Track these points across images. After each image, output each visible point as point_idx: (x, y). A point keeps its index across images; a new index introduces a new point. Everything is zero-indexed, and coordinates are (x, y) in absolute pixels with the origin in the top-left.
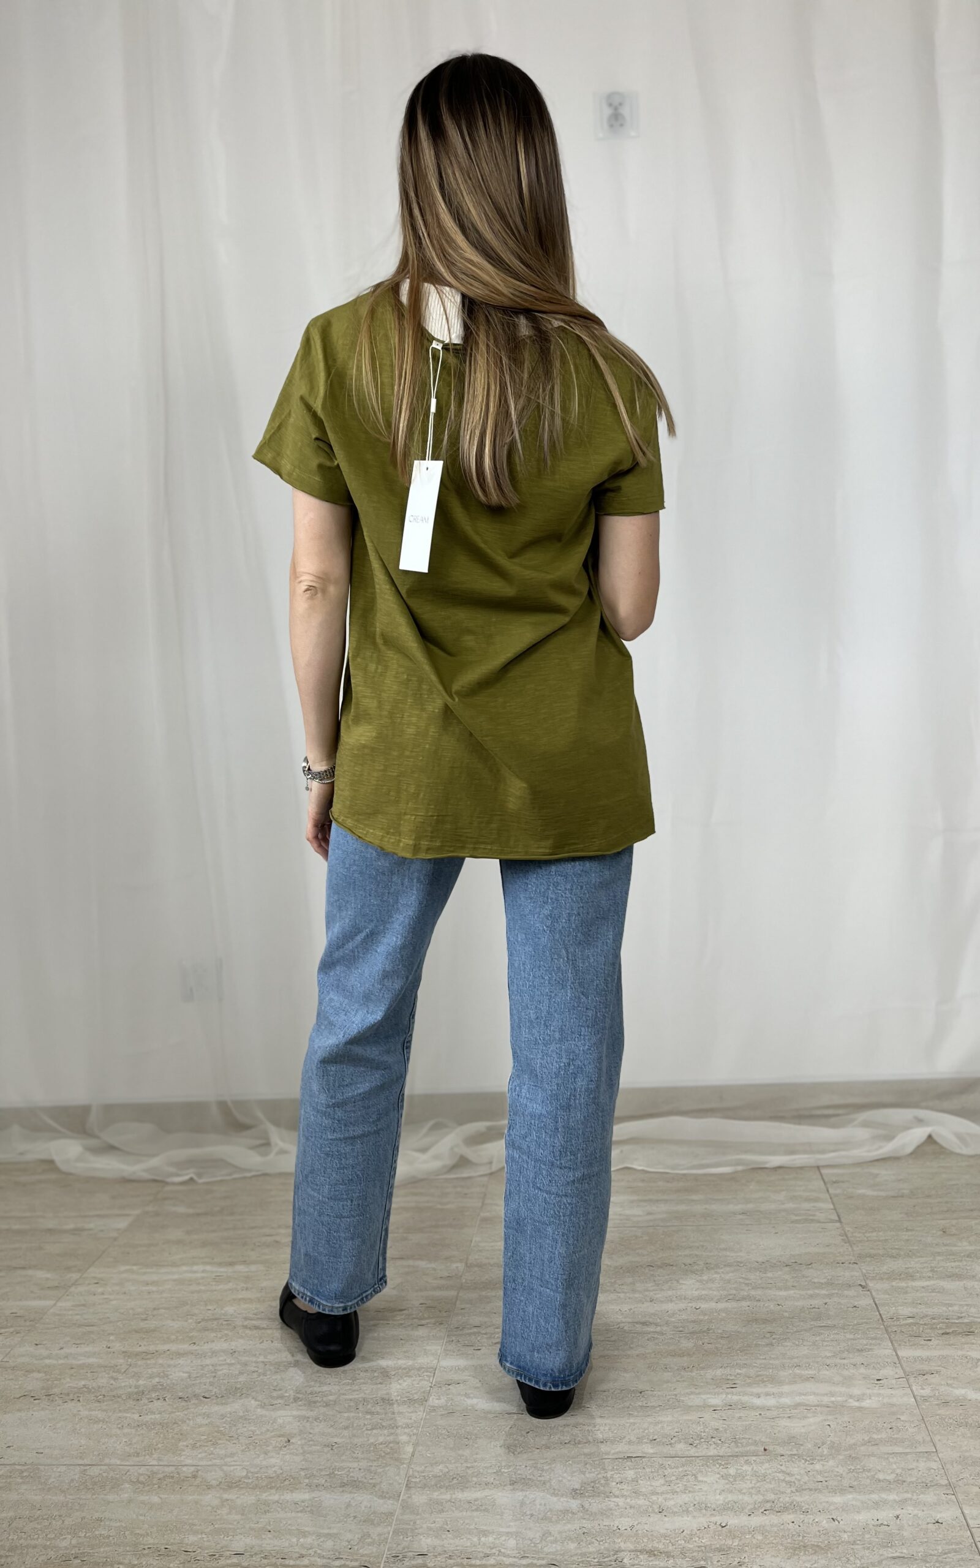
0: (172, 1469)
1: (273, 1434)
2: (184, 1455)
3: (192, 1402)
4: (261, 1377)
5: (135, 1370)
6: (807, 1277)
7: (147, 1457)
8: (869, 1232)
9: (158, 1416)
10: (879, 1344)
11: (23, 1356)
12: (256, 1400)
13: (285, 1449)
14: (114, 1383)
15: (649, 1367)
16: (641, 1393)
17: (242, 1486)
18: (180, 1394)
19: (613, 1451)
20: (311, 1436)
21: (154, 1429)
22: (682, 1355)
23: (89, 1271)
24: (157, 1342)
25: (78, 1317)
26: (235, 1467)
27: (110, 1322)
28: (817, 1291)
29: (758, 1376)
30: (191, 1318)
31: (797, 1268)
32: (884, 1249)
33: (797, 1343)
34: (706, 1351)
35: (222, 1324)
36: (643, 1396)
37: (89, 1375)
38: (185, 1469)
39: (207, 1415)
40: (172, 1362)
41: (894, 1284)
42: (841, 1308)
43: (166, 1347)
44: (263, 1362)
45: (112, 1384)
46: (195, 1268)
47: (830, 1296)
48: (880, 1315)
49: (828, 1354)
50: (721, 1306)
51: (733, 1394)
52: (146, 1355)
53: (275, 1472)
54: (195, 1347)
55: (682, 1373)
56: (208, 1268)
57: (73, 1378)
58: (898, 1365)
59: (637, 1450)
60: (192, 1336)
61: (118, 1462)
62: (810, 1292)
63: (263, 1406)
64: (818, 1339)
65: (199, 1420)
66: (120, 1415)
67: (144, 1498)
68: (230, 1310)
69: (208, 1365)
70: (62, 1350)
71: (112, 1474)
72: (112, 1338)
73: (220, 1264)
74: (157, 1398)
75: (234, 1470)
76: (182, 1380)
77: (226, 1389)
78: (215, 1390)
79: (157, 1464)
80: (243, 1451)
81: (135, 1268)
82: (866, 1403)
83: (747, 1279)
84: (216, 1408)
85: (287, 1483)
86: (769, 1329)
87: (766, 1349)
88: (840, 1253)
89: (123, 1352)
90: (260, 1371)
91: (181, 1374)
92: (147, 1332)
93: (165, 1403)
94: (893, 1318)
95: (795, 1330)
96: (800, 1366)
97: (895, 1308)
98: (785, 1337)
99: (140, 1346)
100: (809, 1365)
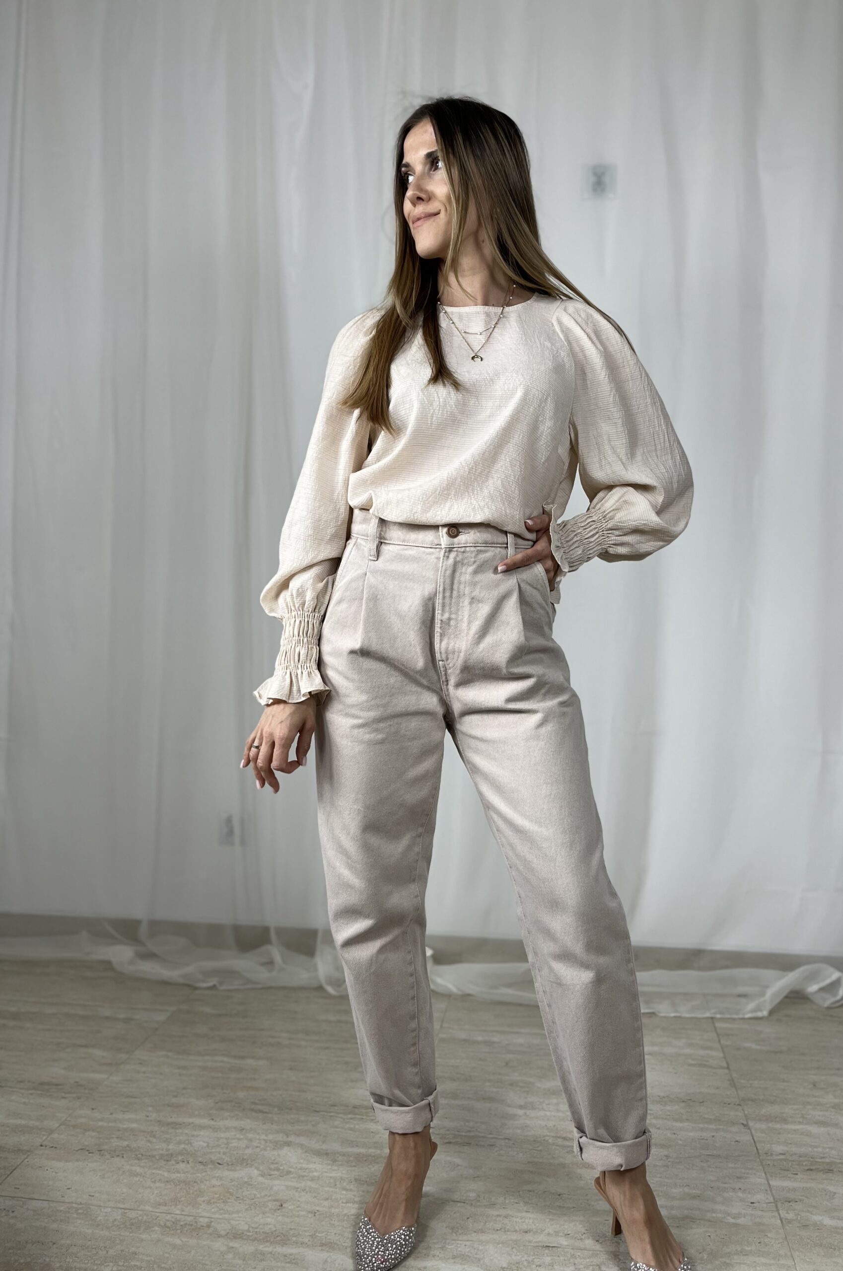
0: (192, 1218)
1: (270, 1198)
2: (202, 1208)
3: (209, 1167)
4: (263, 1152)
5: (165, 1136)
6: (699, 1113)
7: (173, 1207)
8: (752, 1080)
9: (183, 1175)
10: (755, 1174)
11: (82, 1117)
12: (258, 1169)
13: (279, 1211)
14: (150, 1145)
16: (559, 1195)
17: (244, 1237)
18: (200, 1159)
19: (534, 1240)
20: (299, 1203)
21: (179, 1185)
23: (135, 1053)
24: (184, 1115)
25: (126, 1090)
26: (239, 1222)
28: (706, 1126)
30: (209, 1100)
31: (691, 1104)
32: (764, 1095)
33: (688, 1166)
35: (234, 1106)
36: (561, 1198)
37: (131, 1137)
38: (201, 1219)
39: (220, 1178)
40: (195, 1133)
43: (191, 1120)
44: (264, 1140)
45: (148, 1146)
46: (216, 1058)
47: (717, 1130)
48: (757, 1150)
49: (712, 1178)
52: (175, 1125)
53: (270, 1229)
54: (212, 1123)
56: (226, 1059)
57: (120, 1138)
58: (769, 1192)
59: (553, 1241)
60: (211, 1113)
61: (151, 1209)
62: (701, 1126)
63: (262, 1175)
64: (704, 1165)
65: (214, 1182)
66: (154, 1171)
67: (168, 1239)
68: (241, 1095)
69: (221, 1138)
71: (145, 1218)
72: (150, 1109)
73: (234, 1057)
74: (182, 1160)
75: (239, 1224)
76: (202, 1148)
77: (235, 1159)
78: (226, 1159)
79: (180, 1213)
80: (246, 1210)
81: (169, 1053)
82: (741, 1221)
84: (226, 1173)
85: (278, 1238)
86: (666, 1153)
88: (726, 1095)
89: (159, 1121)
90: (262, 1147)
91: (201, 1143)
93: (188, 1166)
94: (767, 1154)
95: (687, 1155)
96: (689, 1186)
97: (769, 1145)
98: (678, 1161)
99: (171, 1117)
100: (697, 1186)
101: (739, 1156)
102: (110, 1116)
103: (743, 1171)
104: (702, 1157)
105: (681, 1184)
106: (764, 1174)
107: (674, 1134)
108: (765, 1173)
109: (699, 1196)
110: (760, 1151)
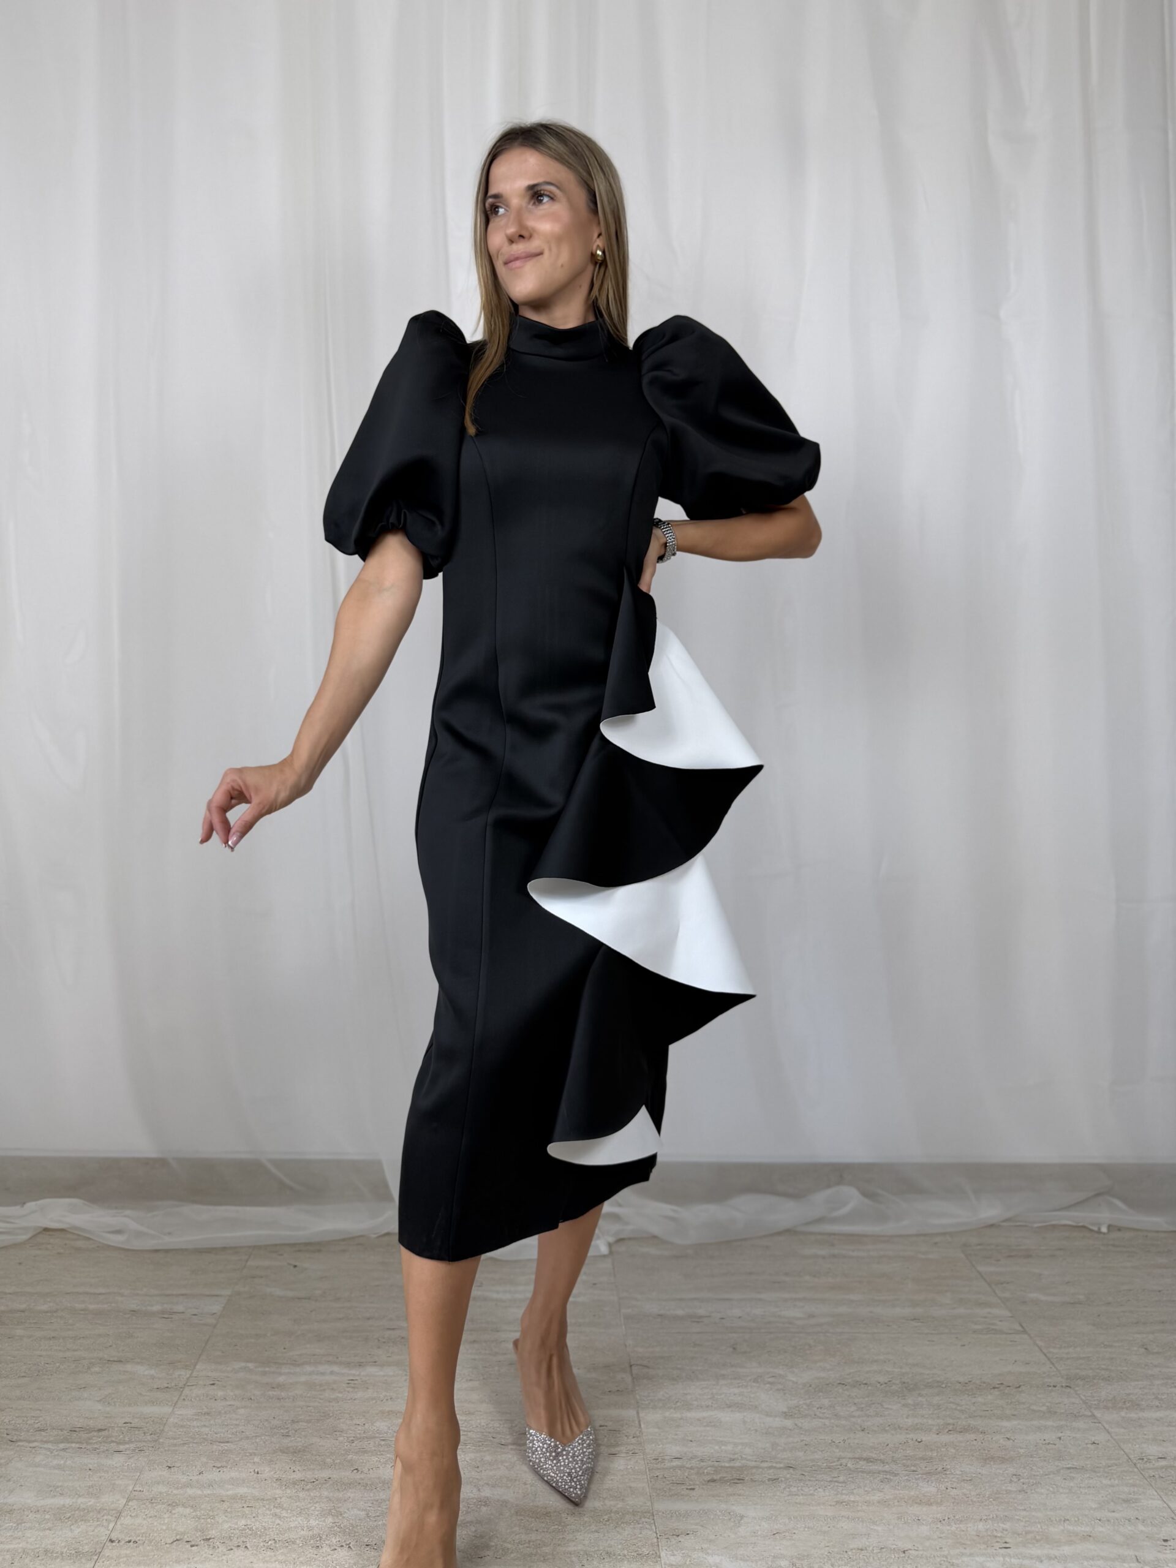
5: (298, 1504)
6: (1024, 1403)
8: (1065, 1347)
10: (1143, 1493)
11: (158, 1483)
15: (898, 1518)
16: (904, 1552)
22: (931, 1504)
24: (311, 1467)
25: (205, 1430)
27: (247, 1438)
28: (1041, 1422)
29: (1027, 1533)
30: (341, 1436)
31: (1006, 1391)
32: (1091, 1369)
34: (955, 1499)
35: (380, 1445)
36: (910, 1558)
37: (247, 1511)
41: (1123, 1414)
42: (1080, 1446)
43: (325, 1474)
49: (1094, 1506)
50: (945, 1438)
51: (1009, 1556)
54: (358, 1476)
55: (939, 1526)
60: (349, 1461)
64: (1072, 1484)
68: (382, 1425)
70: (200, 1476)
72: (256, 1459)
73: (348, 1364)
83: (958, 1405)
86: (1011, 1470)
87: (1020, 1497)
88: (1044, 1373)
92: (296, 1453)
94: (1143, 1459)
95: (1041, 1473)
96: (1068, 1520)
97: (1137, 1446)
98: (1035, 1482)
99: (294, 1471)
100: (1079, 1519)
101: (1109, 1467)
102: (200, 1477)
103: (1126, 1489)
104: (1062, 1471)
105: (1058, 1519)
106: (1156, 1493)
107: (1008, 1439)
108: (1156, 1491)
109: (1090, 1536)
110: (1132, 1457)
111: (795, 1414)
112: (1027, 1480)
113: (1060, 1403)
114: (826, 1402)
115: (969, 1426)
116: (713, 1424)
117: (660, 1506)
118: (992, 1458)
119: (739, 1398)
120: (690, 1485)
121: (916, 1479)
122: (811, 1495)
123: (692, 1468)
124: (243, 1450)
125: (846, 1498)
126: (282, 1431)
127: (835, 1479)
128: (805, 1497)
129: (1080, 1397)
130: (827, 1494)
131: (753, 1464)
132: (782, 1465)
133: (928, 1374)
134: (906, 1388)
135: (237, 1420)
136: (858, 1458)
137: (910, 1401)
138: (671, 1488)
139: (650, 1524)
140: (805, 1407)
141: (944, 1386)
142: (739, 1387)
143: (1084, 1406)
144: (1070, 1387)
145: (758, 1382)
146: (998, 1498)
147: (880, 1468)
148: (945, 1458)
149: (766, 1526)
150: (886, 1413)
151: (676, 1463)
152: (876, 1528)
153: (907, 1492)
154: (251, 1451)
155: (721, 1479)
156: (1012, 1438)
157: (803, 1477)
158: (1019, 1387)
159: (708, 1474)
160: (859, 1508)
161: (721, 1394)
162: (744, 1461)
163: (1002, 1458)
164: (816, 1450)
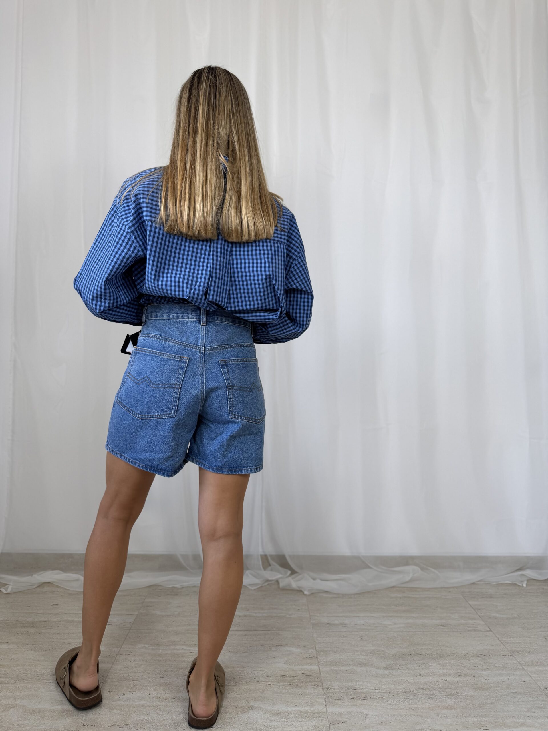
4: (237, 715)
6: (492, 663)
8: (509, 638)
14: (160, 717)
15: (437, 715)
22: (452, 709)
23: (123, 646)
25: (127, 675)
27: (145, 679)
28: (501, 672)
29: (496, 722)
31: (484, 658)
32: (521, 648)
33: (506, 702)
34: (462, 707)
37: (145, 712)
46: (178, 647)
48: (540, 687)
50: (457, 679)
55: (455, 719)
56: (184, 647)
57: (137, 714)
70: (124, 696)
72: (149, 688)
73: (190, 645)
81: (146, 646)
83: (462, 664)
86: (487, 694)
87: (492, 706)
88: (501, 649)
94: (546, 689)
97: (544, 683)
98: (498, 699)
100: (519, 716)
105: (509, 716)
109: (524, 724)
110: (542, 687)
111: (389, 668)
112: (494, 698)
113: (508, 663)
114: (403, 663)
115: (468, 673)
116: (353, 673)
117: (330, 710)
118: (479, 688)
119: (364, 661)
120: (343, 700)
121: (445, 698)
122: (398, 705)
123: (344, 692)
124: (143, 684)
125: (412, 706)
126: (160, 675)
127: (408, 698)
128: (395, 706)
129: (517, 661)
130: (405, 704)
131: (371, 691)
132: (384, 691)
133: (448, 650)
134: (439, 656)
135: (140, 670)
136: (418, 688)
137: (441, 662)
138: (335, 701)
139: (326, 718)
140: (394, 665)
141: (456, 655)
142: (364, 656)
143: (519, 664)
144: (512, 656)
145: (372, 654)
146: (482, 706)
147: (429, 693)
148: (457, 688)
149: (378, 719)
150: (430, 668)
151: (337, 690)
152: (427, 720)
153: (441, 704)
154: (147, 685)
155: (356, 698)
156: (487, 679)
157: (394, 697)
158: (489, 656)
159: (351, 695)
160: (420, 711)
161: (356, 659)
162: (367, 690)
163: (483, 688)
164: (399, 684)
